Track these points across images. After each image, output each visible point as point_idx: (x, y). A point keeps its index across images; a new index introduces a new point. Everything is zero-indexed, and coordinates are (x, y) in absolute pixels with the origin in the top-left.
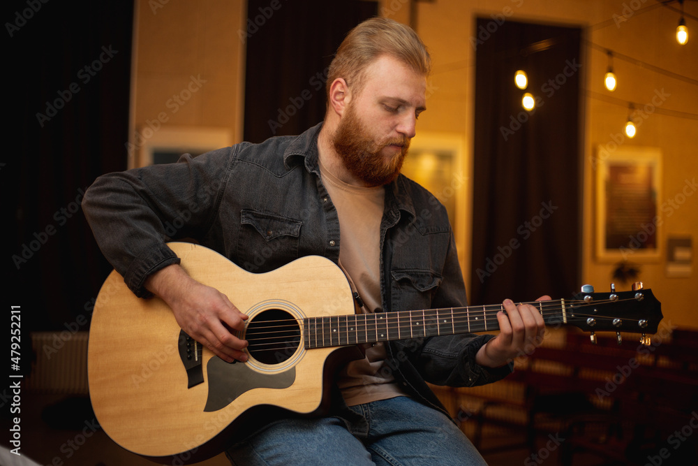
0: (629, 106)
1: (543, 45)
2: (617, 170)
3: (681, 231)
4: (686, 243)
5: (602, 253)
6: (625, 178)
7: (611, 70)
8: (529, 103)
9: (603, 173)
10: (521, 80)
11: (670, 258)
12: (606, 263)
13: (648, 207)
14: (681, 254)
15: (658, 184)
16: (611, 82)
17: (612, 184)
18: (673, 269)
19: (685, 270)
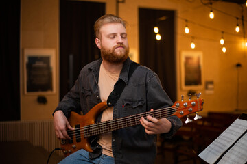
0: (192, 37)
1: (163, 18)
2: (188, 59)
3: (210, 79)
4: (211, 83)
5: (184, 87)
6: (190, 62)
7: (187, 26)
8: (158, 37)
9: (183, 60)
10: (156, 30)
11: (206, 88)
12: (185, 91)
13: (198, 70)
14: (210, 86)
15: (201, 63)
16: (187, 31)
17: (186, 63)
18: (208, 92)
19: (211, 92)
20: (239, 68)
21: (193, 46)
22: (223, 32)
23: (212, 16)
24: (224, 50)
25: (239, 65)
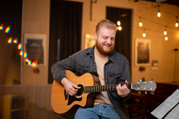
0: (144, 29)
1: (124, 15)
2: (140, 44)
3: (155, 59)
4: (156, 62)
5: (136, 64)
6: (142, 46)
7: (141, 22)
9: (137, 45)
10: (119, 23)
11: (153, 65)
12: (137, 67)
13: (147, 53)
14: (155, 64)
15: (150, 48)
16: (141, 24)
17: (139, 48)
18: (154, 68)
19: (156, 68)
20: (176, 52)
21: (144, 35)
22: (166, 26)
23: (159, 15)
24: (166, 39)
25: (176, 50)
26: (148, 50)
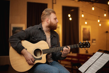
0: (86, 19)
1: (72, 10)
3: (94, 38)
4: (95, 40)
6: (85, 30)
7: (83, 14)
8: (71, 19)
10: (69, 16)
11: (92, 42)
14: (94, 41)
15: (90, 31)
16: (83, 16)
17: (83, 31)
18: (93, 44)
19: (95, 44)
20: (107, 33)
21: (86, 23)
22: (99, 17)
24: (100, 25)
25: (107, 32)
26: (89, 33)
